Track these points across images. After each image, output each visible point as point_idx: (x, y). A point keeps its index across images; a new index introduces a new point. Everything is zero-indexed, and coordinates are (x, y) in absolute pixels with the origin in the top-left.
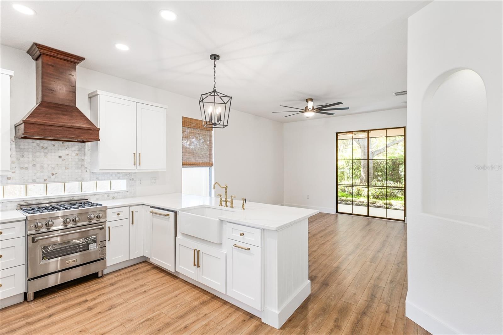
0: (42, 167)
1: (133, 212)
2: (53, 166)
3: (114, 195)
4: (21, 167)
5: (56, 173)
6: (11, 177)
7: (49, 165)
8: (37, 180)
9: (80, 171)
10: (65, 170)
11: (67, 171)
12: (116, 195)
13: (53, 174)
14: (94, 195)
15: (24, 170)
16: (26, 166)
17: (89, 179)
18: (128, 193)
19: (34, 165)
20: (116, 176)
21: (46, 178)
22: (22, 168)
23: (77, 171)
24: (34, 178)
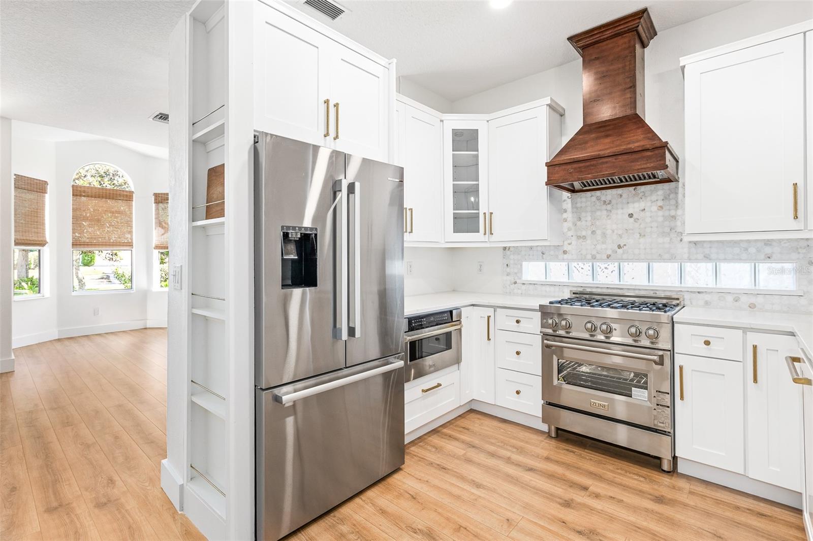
0: (604, 235)
1: (755, 347)
2: (620, 232)
3: (753, 300)
4: (579, 235)
5: (625, 245)
6: (567, 250)
7: (613, 231)
8: (598, 256)
9: (667, 239)
10: (639, 238)
11: (642, 240)
12: (759, 300)
13: (619, 247)
14: (699, 292)
15: (582, 240)
16: (584, 233)
17: (686, 256)
18: (803, 301)
19: (593, 232)
20: (758, 251)
21: (609, 252)
22: (579, 237)
23: (660, 240)
24: (594, 252)
